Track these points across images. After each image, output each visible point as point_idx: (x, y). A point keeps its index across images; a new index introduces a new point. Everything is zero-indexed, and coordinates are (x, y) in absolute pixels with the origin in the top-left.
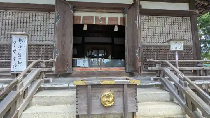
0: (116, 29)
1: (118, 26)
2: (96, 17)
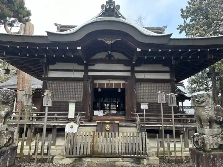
0: (119, 90)
1: (121, 89)
2: (106, 83)
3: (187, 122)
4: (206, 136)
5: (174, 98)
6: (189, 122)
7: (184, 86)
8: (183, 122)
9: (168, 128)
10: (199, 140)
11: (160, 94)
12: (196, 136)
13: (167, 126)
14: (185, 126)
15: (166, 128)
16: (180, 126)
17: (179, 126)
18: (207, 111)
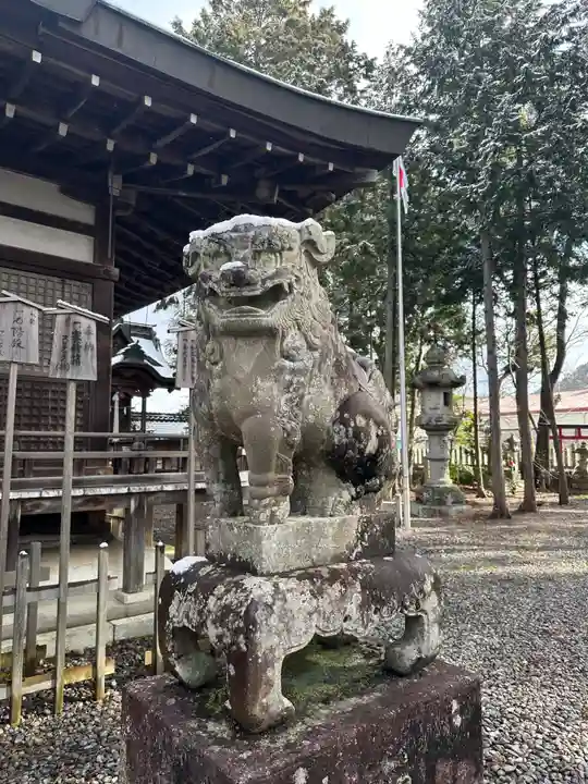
3: (146, 472)
4: (268, 587)
5: (89, 333)
6: (157, 471)
7: (157, 340)
8: (130, 473)
9: (47, 503)
10: (203, 624)
11: (11, 306)
12: (182, 588)
13: (45, 495)
14: (135, 489)
15: (38, 506)
16: (113, 491)
17: (104, 491)
18: (293, 372)
